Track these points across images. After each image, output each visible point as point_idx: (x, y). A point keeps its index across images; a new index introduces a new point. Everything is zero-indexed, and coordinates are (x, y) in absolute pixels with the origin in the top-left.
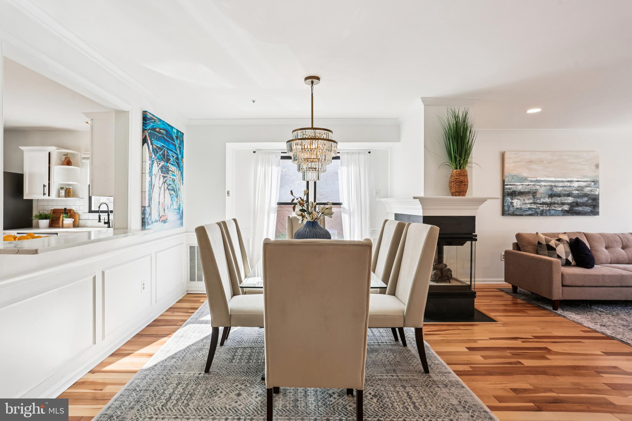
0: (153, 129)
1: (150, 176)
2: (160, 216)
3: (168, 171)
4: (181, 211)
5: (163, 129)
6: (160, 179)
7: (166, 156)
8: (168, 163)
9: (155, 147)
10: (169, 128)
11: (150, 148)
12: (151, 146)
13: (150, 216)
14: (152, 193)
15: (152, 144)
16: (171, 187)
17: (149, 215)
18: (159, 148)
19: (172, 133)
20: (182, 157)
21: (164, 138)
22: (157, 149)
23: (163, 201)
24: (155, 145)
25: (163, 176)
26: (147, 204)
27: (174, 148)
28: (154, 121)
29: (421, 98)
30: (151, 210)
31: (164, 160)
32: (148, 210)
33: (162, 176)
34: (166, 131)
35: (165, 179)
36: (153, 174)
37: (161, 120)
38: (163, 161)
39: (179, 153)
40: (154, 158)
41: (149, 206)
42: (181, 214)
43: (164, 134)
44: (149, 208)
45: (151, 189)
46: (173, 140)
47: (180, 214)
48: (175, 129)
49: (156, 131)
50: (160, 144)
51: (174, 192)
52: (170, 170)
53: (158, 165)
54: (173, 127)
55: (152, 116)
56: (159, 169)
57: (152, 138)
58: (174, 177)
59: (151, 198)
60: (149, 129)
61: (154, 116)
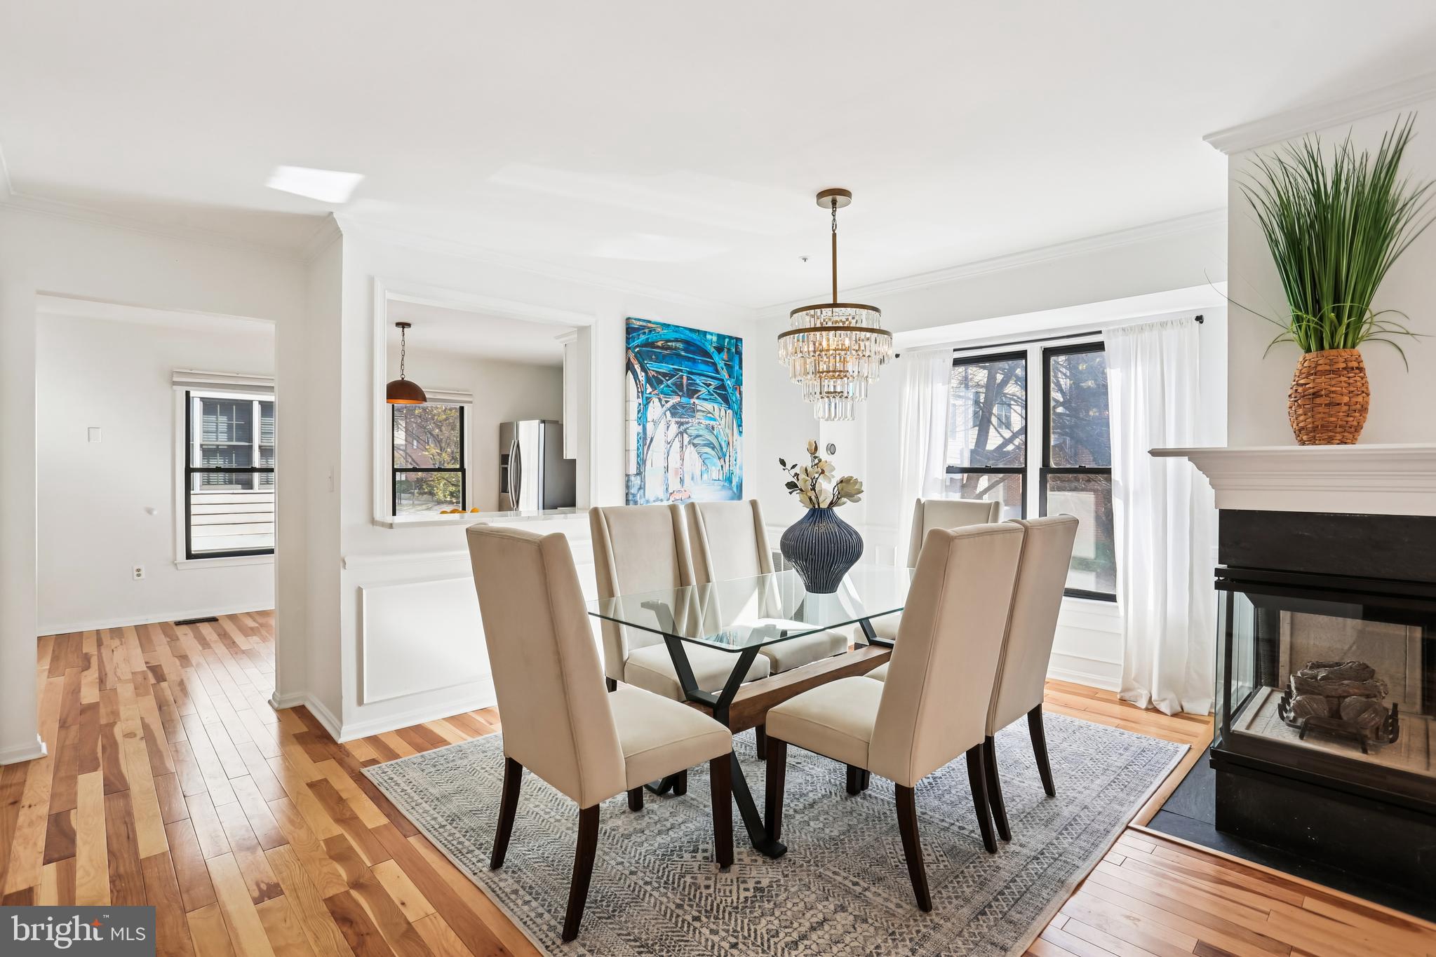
0: (648, 344)
1: (639, 425)
2: (670, 491)
3: (694, 411)
4: (734, 483)
5: (676, 340)
6: (668, 427)
7: (685, 386)
8: (691, 397)
9: (651, 374)
10: (695, 336)
11: (640, 377)
12: (643, 374)
13: (642, 491)
14: (647, 453)
15: (644, 369)
16: (703, 440)
17: (640, 489)
18: (664, 375)
19: (704, 344)
20: (739, 383)
21: (680, 355)
22: (660, 377)
23: (678, 465)
24: (654, 371)
25: (677, 423)
26: (633, 470)
27: (711, 369)
28: (650, 331)
29: (1205, 138)
30: (643, 480)
31: (681, 394)
32: (636, 481)
33: (673, 423)
34: (687, 342)
35: (682, 428)
36: (649, 419)
37: (669, 325)
38: (679, 395)
39: (727, 377)
40: (650, 393)
41: (639, 473)
42: (735, 489)
43: (679, 348)
44: (638, 477)
45: (645, 444)
46: (709, 355)
47: (731, 489)
48: (712, 334)
49: (658, 347)
50: (669, 367)
51: (713, 448)
52: (698, 411)
53: (663, 403)
54: (705, 333)
55: (641, 323)
56: (666, 411)
57: (643, 360)
58: (712, 423)
59: (644, 462)
60: (638, 346)
61: (650, 322)
